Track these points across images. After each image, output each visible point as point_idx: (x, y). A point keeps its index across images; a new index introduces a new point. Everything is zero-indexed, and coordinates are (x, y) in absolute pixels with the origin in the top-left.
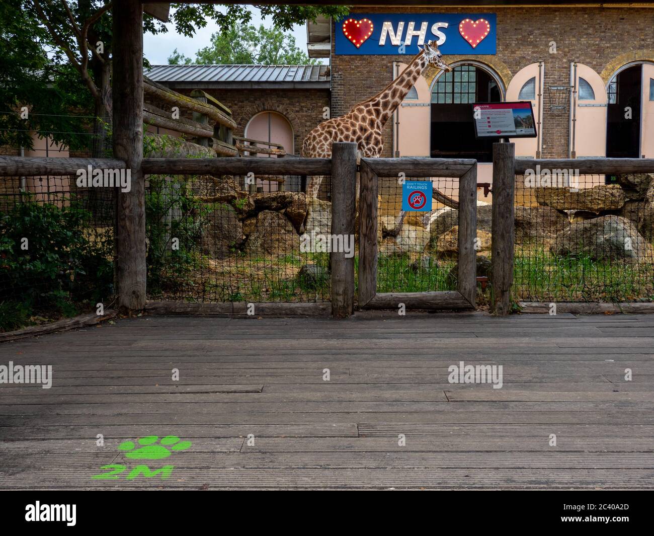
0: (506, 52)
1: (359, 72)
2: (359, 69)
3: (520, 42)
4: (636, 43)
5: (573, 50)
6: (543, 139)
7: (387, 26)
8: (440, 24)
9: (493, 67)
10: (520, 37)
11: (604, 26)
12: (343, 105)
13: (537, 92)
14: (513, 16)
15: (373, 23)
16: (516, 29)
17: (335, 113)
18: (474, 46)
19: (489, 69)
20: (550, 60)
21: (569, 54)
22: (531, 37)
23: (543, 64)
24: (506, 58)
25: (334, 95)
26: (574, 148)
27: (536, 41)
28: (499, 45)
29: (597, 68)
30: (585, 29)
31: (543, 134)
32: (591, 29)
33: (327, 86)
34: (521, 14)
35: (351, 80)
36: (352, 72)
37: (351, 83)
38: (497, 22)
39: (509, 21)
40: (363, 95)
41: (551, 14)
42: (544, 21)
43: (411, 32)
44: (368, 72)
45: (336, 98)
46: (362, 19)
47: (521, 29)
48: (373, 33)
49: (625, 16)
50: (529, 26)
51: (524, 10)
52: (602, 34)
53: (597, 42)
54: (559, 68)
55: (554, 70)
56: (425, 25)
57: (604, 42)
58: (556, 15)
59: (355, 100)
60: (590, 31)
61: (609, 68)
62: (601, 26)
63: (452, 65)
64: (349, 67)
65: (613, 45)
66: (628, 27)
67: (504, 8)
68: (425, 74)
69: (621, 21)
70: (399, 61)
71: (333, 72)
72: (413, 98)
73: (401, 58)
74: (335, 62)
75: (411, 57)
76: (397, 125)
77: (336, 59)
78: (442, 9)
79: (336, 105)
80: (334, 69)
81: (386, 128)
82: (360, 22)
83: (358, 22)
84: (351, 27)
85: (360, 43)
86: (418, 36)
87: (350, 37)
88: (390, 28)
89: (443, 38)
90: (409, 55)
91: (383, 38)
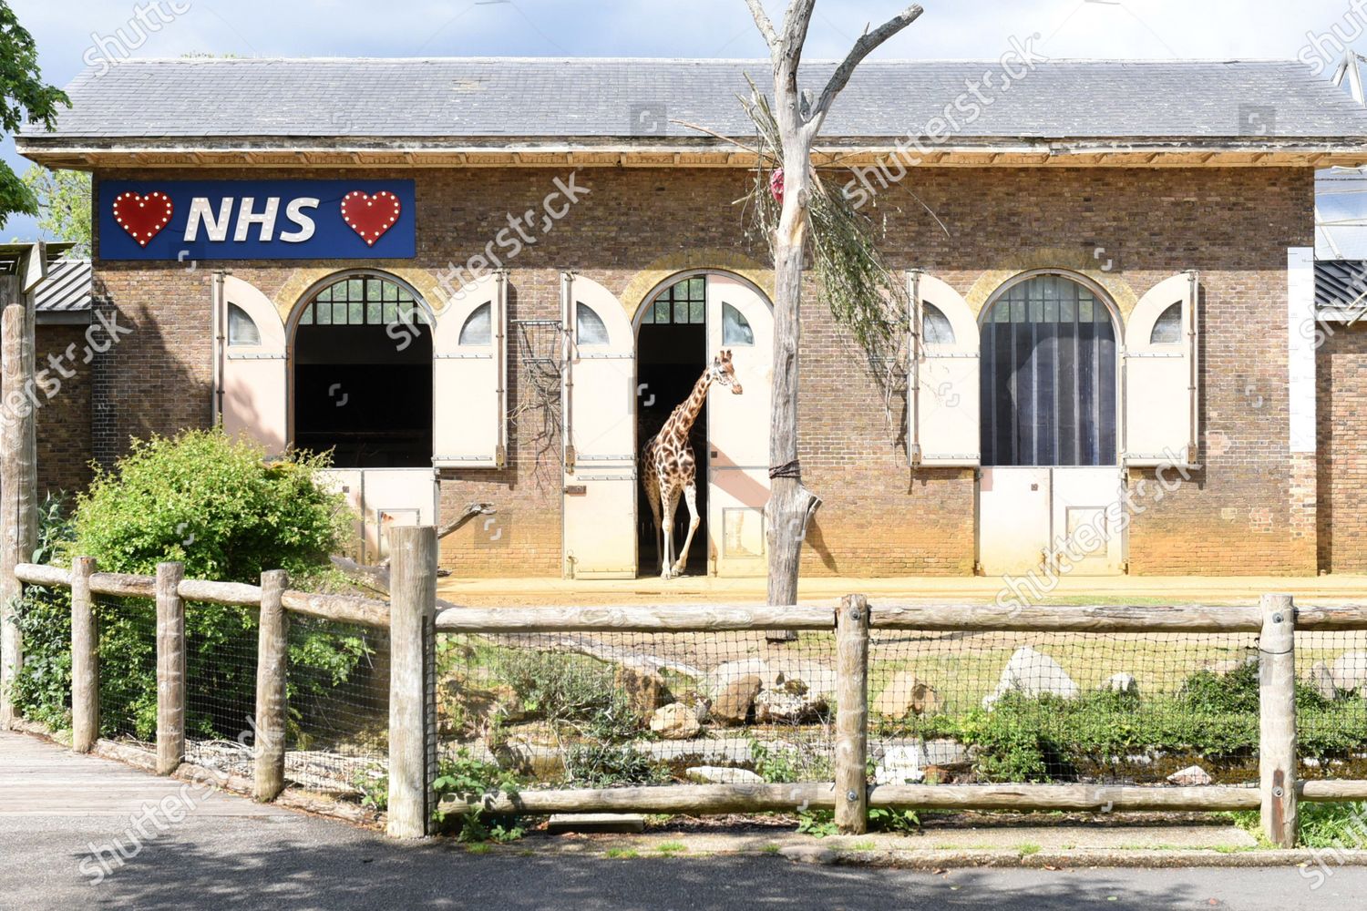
0: (435, 254)
1: (146, 293)
2: (146, 288)
3: (462, 234)
4: (688, 234)
5: (566, 249)
7: (200, 206)
8: (304, 201)
9: (411, 283)
10: (461, 224)
11: (626, 204)
13: (495, 331)
14: (448, 185)
15: (170, 198)
16: (453, 210)
17: (99, 372)
18: (370, 242)
20: (522, 269)
21: (557, 257)
22: (484, 224)
23: (504, 276)
24: (435, 264)
26: (570, 439)
28: (421, 240)
29: (613, 285)
30: (590, 209)
32: (601, 209)
33: (83, 321)
34: (462, 180)
36: (133, 292)
37: (131, 314)
38: (417, 195)
39: (439, 195)
41: (521, 180)
42: (508, 194)
43: (246, 216)
44: (166, 293)
46: (150, 193)
47: (463, 209)
48: (171, 218)
49: (666, 185)
50: (480, 204)
51: (469, 174)
52: (623, 219)
53: (613, 234)
54: (540, 283)
55: (531, 288)
56: (273, 203)
57: (627, 234)
58: (531, 183)
59: (140, 347)
60: (599, 212)
61: (638, 283)
62: (620, 204)
63: (332, 278)
64: (126, 283)
65: (644, 239)
66: (673, 204)
67: (430, 169)
68: (276, 297)
69: (659, 193)
70: (223, 273)
71: (95, 292)
72: (250, 343)
73: (228, 266)
74: (99, 273)
75: (248, 263)
76: (219, 395)
77: (100, 268)
78: (307, 171)
79: (101, 358)
80: (97, 288)
81: (201, 402)
82: (147, 198)
83: (142, 198)
84: (128, 207)
85: (145, 238)
86: (261, 224)
87: (127, 227)
88: (206, 210)
89: (309, 228)
90: (245, 260)
91: (191, 228)
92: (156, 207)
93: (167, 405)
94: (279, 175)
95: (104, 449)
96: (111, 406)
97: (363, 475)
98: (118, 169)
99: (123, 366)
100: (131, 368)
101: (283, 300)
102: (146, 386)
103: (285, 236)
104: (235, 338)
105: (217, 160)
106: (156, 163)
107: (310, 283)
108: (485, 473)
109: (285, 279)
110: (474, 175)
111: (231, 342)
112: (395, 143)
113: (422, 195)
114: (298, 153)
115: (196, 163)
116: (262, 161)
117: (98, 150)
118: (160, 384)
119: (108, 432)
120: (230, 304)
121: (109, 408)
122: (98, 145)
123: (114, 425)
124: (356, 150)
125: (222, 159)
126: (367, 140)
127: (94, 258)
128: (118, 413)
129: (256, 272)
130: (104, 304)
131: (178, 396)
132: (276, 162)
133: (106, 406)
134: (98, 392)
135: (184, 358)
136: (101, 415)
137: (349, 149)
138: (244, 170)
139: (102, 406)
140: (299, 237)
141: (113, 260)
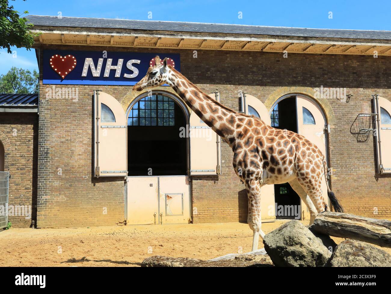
3: (200, 77)
4: (290, 79)
6: (222, 155)
8: (134, 61)
10: (199, 72)
11: (265, 66)
12: (50, 127)
15: (76, 58)
16: (196, 67)
17: (42, 134)
19: (176, 98)
20: (225, 91)
22: (209, 73)
23: (218, 94)
25: (41, 118)
27: (213, 76)
29: (262, 98)
30: (251, 68)
31: (221, 151)
32: (255, 68)
33: (35, 110)
35: (56, 106)
37: (57, 108)
38: (181, 60)
40: (68, 118)
41: (223, 55)
43: (109, 66)
45: (43, 120)
46: (67, 55)
48: (76, 66)
49: (280, 59)
50: (207, 65)
51: (202, 52)
52: (264, 72)
53: (261, 78)
54: (232, 97)
56: (121, 61)
58: (228, 57)
60: (255, 69)
61: (271, 98)
62: (262, 66)
65: (272, 81)
66: (283, 67)
67: (186, 49)
68: (121, 101)
69: (278, 62)
70: (99, 90)
71: (41, 98)
72: (111, 121)
73: (101, 88)
74: (43, 90)
75: (110, 87)
76: (97, 144)
77: (43, 87)
78: (135, 48)
79: (43, 127)
80: (42, 96)
81: (88, 147)
82: (65, 57)
83: (63, 57)
85: (64, 74)
86: (115, 70)
87: (56, 70)
88: (91, 63)
89: (136, 72)
90: (108, 85)
91: (85, 71)
93: (73, 148)
94: (123, 50)
95: (43, 168)
96: (47, 149)
97: (159, 179)
98: (52, 44)
99: (52, 131)
100: (57, 132)
101: (124, 103)
102: (63, 140)
103: (126, 75)
104: (104, 119)
105: (96, 43)
106: (69, 43)
108: (211, 177)
109: (126, 94)
110: (204, 52)
111: (102, 121)
112: (179, 35)
113: (183, 60)
114: (137, 37)
115: (87, 43)
116: (115, 44)
117: (47, 32)
118: (70, 139)
119: (45, 160)
120: (102, 103)
121: (46, 149)
122: (47, 30)
123: (48, 157)
124: (162, 36)
125: (98, 42)
126: (167, 33)
127: (40, 83)
128: (50, 152)
129: (113, 91)
130: (45, 103)
131: (78, 144)
132: (122, 44)
133: (45, 149)
134: (41, 142)
135: (81, 127)
136: (42, 153)
137: (159, 36)
138: (108, 47)
139: (43, 148)
140: (132, 76)
141: (49, 84)
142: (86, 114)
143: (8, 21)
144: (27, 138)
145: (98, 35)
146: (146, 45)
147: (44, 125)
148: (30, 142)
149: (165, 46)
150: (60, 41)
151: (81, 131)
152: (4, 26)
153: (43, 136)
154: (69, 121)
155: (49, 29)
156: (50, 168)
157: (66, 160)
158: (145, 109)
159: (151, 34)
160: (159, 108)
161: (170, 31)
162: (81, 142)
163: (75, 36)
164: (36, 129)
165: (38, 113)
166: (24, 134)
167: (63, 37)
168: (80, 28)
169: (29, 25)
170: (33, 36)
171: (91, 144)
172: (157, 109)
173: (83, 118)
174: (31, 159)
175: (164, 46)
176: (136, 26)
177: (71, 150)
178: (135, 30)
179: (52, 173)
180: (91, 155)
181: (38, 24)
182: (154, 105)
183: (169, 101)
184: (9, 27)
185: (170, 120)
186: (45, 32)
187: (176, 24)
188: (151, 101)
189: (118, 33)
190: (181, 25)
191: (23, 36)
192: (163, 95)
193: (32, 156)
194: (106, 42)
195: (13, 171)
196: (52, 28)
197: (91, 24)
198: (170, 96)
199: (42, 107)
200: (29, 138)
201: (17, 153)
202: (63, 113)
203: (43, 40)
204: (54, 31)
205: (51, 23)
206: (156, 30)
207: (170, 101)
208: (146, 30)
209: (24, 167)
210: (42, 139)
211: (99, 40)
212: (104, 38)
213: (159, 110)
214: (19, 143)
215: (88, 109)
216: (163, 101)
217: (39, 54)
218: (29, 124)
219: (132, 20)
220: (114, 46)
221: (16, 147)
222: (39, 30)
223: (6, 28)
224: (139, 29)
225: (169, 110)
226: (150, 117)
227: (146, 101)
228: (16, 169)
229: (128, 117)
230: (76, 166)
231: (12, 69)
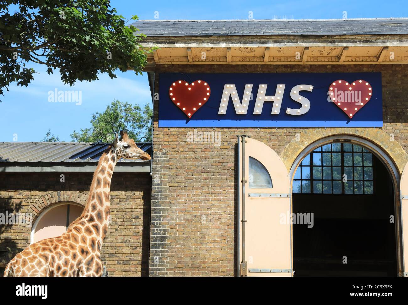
0: (397, 124)
1: (191, 150)
7: (230, 90)
8: (302, 87)
9: (380, 144)
12: (168, 195)
15: (210, 85)
17: (156, 206)
18: (351, 115)
19: (375, 147)
24: (398, 131)
25: (156, 180)
28: (387, 115)
33: (147, 169)
35: (179, 161)
37: (180, 165)
38: (383, 83)
40: (197, 182)
43: (262, 97)
45: (158, 185)
46: (195, 80)
48: (210, 98)
56: (281, 88)
63: (321, 141)
64: (177, 143)
67: (392, 65)
68: (282, 154)
70: (245, 136)
71: (155, 150)
72: (265, 186)
73: (249, 132)
74: (158, 136)
75: (263, 130)
76: (242, 223)
77: (159, 133)
78: (304, 67)
79: (158, 195)
80: (156, 146)
81: (228, 228)
82: (193, 84)
83: (190, 84)
84: (180, 91)
85: (191, 111)
86: (272, 103)
87: (178, 104)
88: (234, 93)
89: (306, 105)
90: (260, 128)
91: (223, 105)
92: (200, 90)
93: (204, 230)
94: (284, 70)
96: (164, 230)
98: (173, 65)
99: (172, 202)
100: (179, 203)
101: (287, 156)
102: (189, 216)
103: (289, 111)
104: (254, 182)
105: (241, 59)
106: (199, 61)
107: (307, 144)
109: (289, 142)
111: (251, 185)
112: (379, 40)
113: (387, 83)
114: (307, 48)
115: (227, 61)
116: (272, 60)
117: (166, 46)
118: (199, 214)
119: (161, 249)
120: (250, 157)
121: (162, 232)
122: (165, 43)
123: (166, 244)
124: (350, 45)
125: (245, 58)
126: (359, 38)
127: (155, 126)
128: (168, 236)
129: (268, 136)
130: (161, 157)
131: (212, 223)
132: (282, 60)
133: (160, 230)
134: (155, 220)
135: (217, 196)
136: (157, 237)
137: (345, 45)
138: (260, 66)
139: (157, 230)
140: (299, 112)
141: (168, 127)
142: (225, 175)
143: (108, 31)
144: (133, 213)
145: (245, 48)
146: (323, 60)
147: (160, 192)
148: (138, 220)
149: (356, 61)
150: (185, 59)
151: (216, 202)
152: (102, 40)
153: (158, 209)
154: (198, 185)
155: (168, 41)
156: (168, 262)
157: (194, 250)
158: (322, 166)
159: (331, 42)
160: (345, 164)
161: (364, 36)
162: (218, 220)
163: (208, 51)
164: (147, 199)
165: (151, 173)
166: (129, 207)
167: (189, 52)
168: (216, 38)
169: (139, 37)
170: (146, 53)
171: (233, 223)
172: (343, 166)
173: (221, 181)
174: (140, 246)
175: (354, 60)
176: (305, 30)
177: (201, 233)
178: (304, 37)
179: (171, 270)
180: (233, 242)
181: (152, 34)
182: (337, 158)
183: (363, 152)
184: (109, 41)
185: (366, 183)
186: (163, 46)
187: (373, 22)
188: (332, 152)
189: (276, 42)
190: (382, 24)
191: (131, 53)
192: (352, 142)
193: (141, 241)
194: (258, 58)
195: (111, 266)
196: (173, 38)
197: (233, 29)
198: (364, 144)
199: (157, 164)
200: (136, 213)
201: (119, 237)
202: (189, 173)
203: (159, 58)
204: (175, 44)
205: (172, 31)
206: (340, 36)
207: (365, 152)
208: (323, 36)
209: (129, 259)
210: (156, 215)
211: (247, 55)
212: (254, 51)
213: (345, 168)
214: (122, 220)
215: (228, 167)
216: (353, 152)
217: (153, 80)
218: (137, 190)
219: (300, 20)
220: (269, 63)
221: (117, 227)
222: (154, 43)
223: (105, 42)
224: (310, 34)
225: (363, 167)
226: (330, 178)
227: (324, 152)
228: (116, 262)
229: (294, 180)
230: (209, 259)
231: (113, 104)
